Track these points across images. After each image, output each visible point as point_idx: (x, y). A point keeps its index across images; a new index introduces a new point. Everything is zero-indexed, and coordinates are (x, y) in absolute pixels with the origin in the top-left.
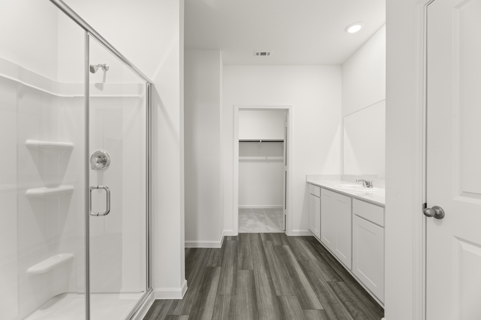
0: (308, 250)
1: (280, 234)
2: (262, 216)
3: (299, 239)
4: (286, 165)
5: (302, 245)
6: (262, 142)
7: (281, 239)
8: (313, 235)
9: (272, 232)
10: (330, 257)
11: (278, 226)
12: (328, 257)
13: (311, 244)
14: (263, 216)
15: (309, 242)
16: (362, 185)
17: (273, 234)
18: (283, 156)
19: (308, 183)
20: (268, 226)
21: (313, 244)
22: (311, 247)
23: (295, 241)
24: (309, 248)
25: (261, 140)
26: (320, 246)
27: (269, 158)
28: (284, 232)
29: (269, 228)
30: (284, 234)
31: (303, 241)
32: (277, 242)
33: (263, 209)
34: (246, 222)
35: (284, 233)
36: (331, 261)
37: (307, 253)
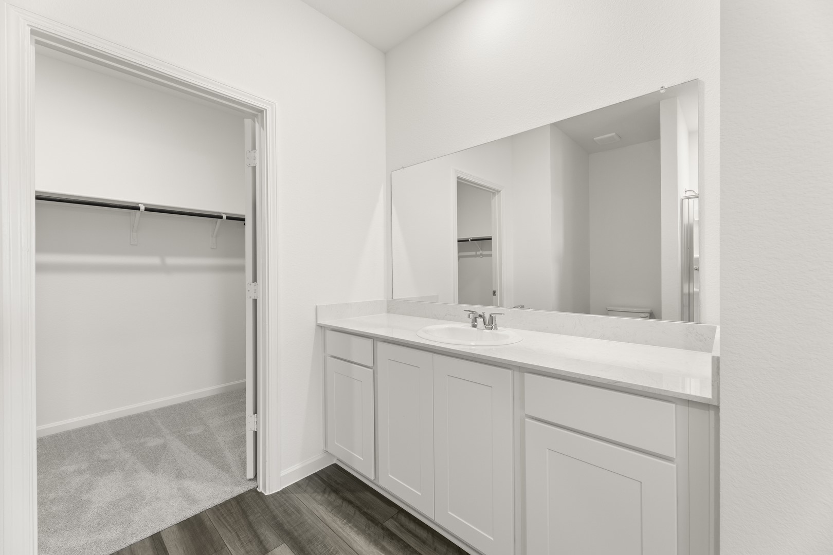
0: (348, 529)
1: (239, 500)
2: (153, 442)
3: (307, 495)
4: (255, 280)
5: (325, 517)
6: (146, 210)
7: (250, 525)
8: (334, 462)
9: (209, 505)
10: (411, 526)
11: (224, 467)
12: (410, 532)
13: (344, 499)
14: (159, 441)
15: (336, 491)
16: (470, 325)
17: (216, 509)
18: (243, 255)
19: (322, 327)
20: (187, 483)
21: (349, 496)
22: (351, 510)
23: (298, 511)
24: (348, 518)
25: (144, 204)
26: (369, 496)
27: (171, 261)
28: (252, 486)
29: (193, 487)
30: (255, 493)
31: (319, 497)
32: (243, 546)
33: (155, 411)
34: (85, 497)
35: (255, 491)
36: (424, 542)
37: (355, 546)
